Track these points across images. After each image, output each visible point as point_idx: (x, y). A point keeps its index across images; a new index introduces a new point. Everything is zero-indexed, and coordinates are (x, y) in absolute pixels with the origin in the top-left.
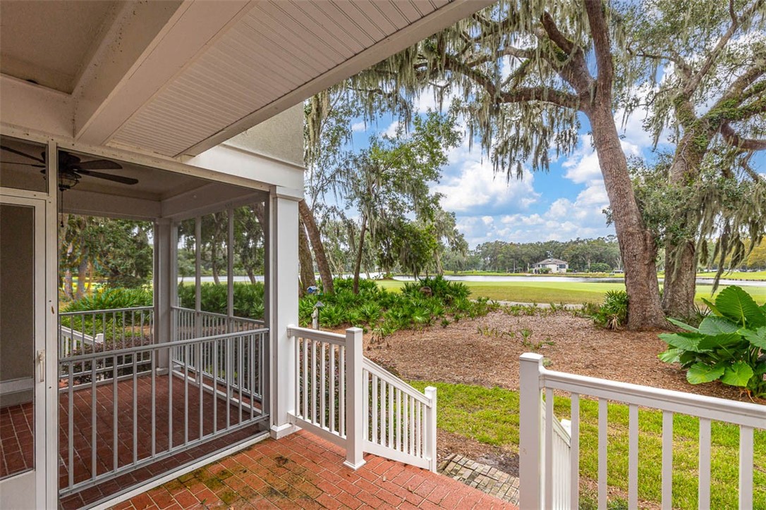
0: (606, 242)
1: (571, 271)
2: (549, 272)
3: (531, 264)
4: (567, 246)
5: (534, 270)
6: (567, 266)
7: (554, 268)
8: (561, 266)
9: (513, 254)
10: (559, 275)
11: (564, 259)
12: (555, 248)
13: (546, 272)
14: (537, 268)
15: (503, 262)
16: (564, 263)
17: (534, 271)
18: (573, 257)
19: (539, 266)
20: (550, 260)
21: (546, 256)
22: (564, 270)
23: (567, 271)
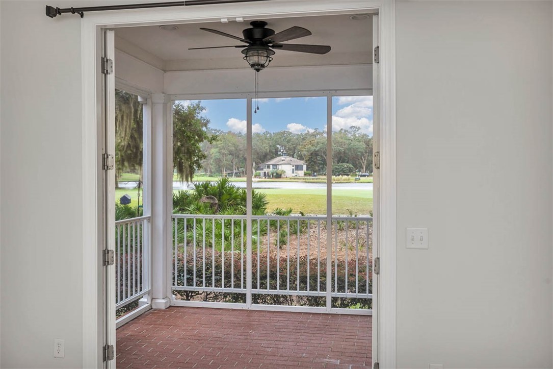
0: (349, 135)
1: (310, 175)
2: (283, 175)
3: (257, 164)
4: (304, 139)
5: (262, 172)
6: (305, 167)
7: (287, 169)
8: (298, 168)
9: (233, 148)
10: (295, 179)
11: (301, 158)
12: (288, 142)
13: (278, 176)
14: (266, 170)
15: (218, 161)
16: (301, 163)
17: (262, 174)
18: (312, 154)
19: (269, 167)
20: (283, 158)
21: (276, 154)
22: (301, 173)
23: (305, 174)
